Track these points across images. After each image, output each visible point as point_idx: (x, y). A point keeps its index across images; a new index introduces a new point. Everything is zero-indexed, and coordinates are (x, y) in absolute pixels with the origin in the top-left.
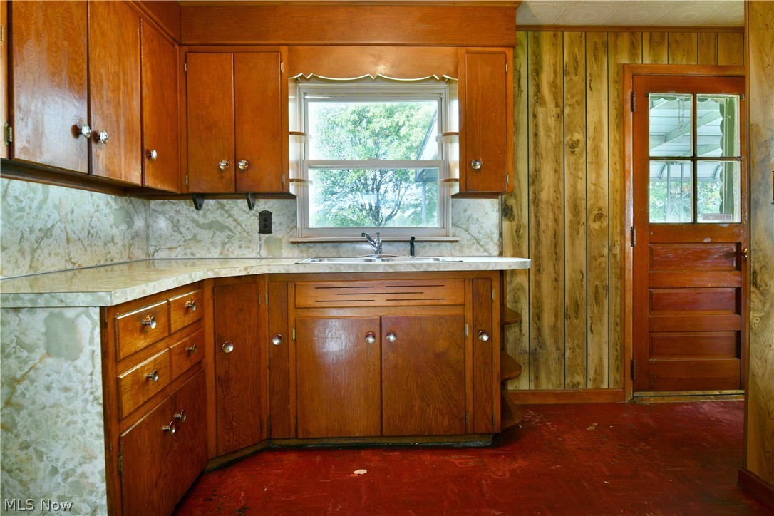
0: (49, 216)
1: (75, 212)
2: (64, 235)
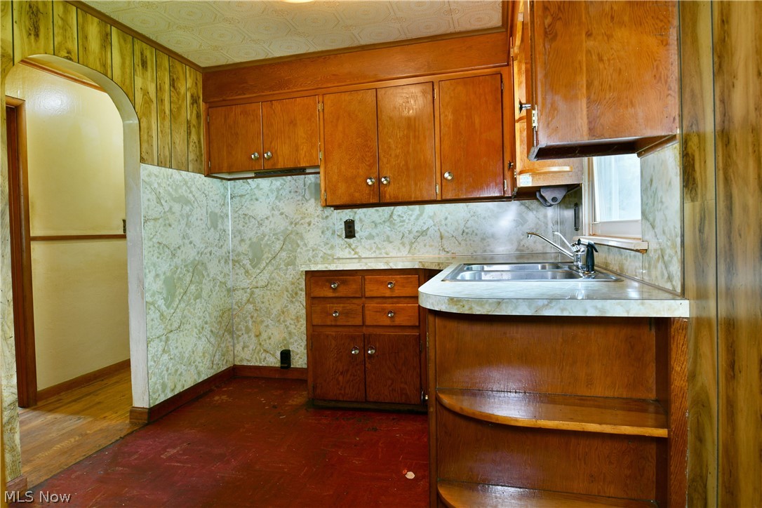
0: (424, 223)
1: (449, 219)
2: (438, 234)
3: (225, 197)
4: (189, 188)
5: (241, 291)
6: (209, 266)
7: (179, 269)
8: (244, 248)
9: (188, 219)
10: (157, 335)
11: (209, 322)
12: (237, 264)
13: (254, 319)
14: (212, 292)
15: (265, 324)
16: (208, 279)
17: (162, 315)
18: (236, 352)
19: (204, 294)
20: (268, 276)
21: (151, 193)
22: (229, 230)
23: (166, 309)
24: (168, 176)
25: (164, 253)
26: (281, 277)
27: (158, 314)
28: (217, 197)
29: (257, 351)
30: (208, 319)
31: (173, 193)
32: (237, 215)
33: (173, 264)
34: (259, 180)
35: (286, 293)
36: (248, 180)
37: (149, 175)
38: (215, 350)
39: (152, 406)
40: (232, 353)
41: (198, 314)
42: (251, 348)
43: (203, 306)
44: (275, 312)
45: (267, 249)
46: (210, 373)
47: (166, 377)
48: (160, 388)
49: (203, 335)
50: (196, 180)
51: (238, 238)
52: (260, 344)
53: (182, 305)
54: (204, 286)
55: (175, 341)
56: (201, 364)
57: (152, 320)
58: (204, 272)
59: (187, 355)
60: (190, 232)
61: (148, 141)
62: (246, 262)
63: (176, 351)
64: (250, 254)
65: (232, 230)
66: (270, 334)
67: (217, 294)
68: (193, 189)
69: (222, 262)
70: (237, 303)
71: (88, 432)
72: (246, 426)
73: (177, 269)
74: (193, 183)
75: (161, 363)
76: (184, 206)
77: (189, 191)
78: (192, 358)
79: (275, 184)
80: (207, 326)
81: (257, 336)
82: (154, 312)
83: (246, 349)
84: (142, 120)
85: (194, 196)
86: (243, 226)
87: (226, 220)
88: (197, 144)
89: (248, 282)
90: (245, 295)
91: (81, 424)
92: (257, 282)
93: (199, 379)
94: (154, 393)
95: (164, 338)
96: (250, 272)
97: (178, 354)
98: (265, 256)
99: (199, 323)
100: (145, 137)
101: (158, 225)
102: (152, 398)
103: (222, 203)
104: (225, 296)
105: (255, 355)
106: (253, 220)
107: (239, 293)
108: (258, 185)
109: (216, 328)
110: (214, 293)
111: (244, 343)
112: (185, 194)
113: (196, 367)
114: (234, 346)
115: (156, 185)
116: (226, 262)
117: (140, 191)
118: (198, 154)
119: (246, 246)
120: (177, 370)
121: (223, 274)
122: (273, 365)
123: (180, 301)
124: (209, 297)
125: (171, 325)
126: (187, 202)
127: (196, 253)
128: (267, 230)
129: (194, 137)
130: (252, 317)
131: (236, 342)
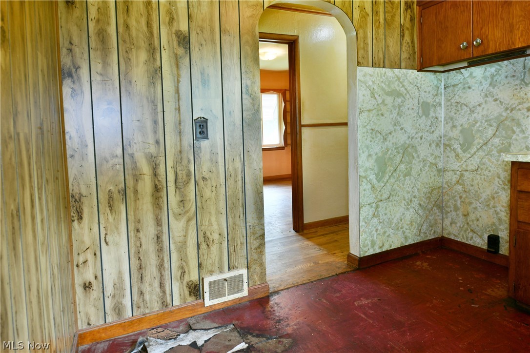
3: (439, 88)
4: (401, 83)
5: (451, 172)
6: (419, 149)
7: (390, 151)
8: (455, 133)
9: (399, 109)
10: (369, 202)
11: (417, 196)
12: (448, 148)
13: (462, 199)
14: (421, 171)
15: (473, 206)
16: (418, 160)
17: (373, 187)
18: (444, 225)
19: (414, 172)
20: (478, 161)
21: (366, 90)
22: (442, 118)
23: (377, 182)
24: (381, 74)
25: (376, 137)
26: (492, 163)
27: (369, 186)
28: (430, 89)
29: (464, 229)
30: (417, 194)
31: (386, 88)
32: (449, 103)
33: (385, 147)
34: (473, 69)
35: (497, 179)
36: (462, 70)
37: (364, 76)
38: (423, 220)
39: (362, 256)
40: (440, 226)
41: (407, 189)
42: (458, 225)
43: (412, 182)
44: (484, 196)
45: (478, 135)
46: (417, 240)
47: (375, 236)
48: (369, 243)
49: (411, 207)
50: (408, 75)
51: (450, 124)
52: (468, 223)
53: (392, 180)
54: (414, 166)
55: (384, 209)
56: (408, 231)
57: (365, 190)
58: (414, 154)
59: (395, 221)
60: (401, 120)
61: (364, 48)
62: (457, 146)
63: (385, 217)
64: (461, 139)
65: (445, 117)
66: (478, 216)
67: (426, 173)
68: (405, 84)
69: (434, 145)
70: (447, 183)
71: (320, 262)
72: (435, 301)
73: (388, 151)
74: (405, 78)
75: (371, 224)
76: (396, 99)
77: (401, 85)
78: (400, 225)
79: (489, 71)
80: (416, 200)
81: (465, 215)
82: (366, 184)
83: (453, 225)
84: (358, 32)
85: (406, 89)
86: (455, 114)
87: (438, 108)
88: (410, 44)
89: (458, 164)
90: (454, 176)
91: (319, 254)
92: (467, 166)
93: (406, 242)
94: (364, 247)
95: (374, 205)
96: (460, 156)
97: (387, 220)
98: (476, 142)
99: (407, 196)
100: (361, 45)
101: (372, 115)
102: (363, 250)
103: (436, 93)
104: (435, 175)
105: (462, 232)
106: (465, 107)
107: (450, 174)
108: (471, 74)
109: (425, 203)
110: (424, 172)
111: (452, 219)
112: (398, 88)
113: (404, 232)
114: (443, 219)
115: (370, 83)
116: (437, 145)
117: (356, 89)
118: (411, 52)
119: (457, 132)
120: (385, 232)
121: (434, 156)
122: (479, 246)
123: (390, 177)
124: (419, 175)
125: (381, 195)
126: (399, 95)
127: (406, 138)
128: (479, 117)
129: (407, 38)
130: (461, 197)
131: (445, 216)
